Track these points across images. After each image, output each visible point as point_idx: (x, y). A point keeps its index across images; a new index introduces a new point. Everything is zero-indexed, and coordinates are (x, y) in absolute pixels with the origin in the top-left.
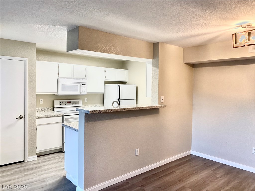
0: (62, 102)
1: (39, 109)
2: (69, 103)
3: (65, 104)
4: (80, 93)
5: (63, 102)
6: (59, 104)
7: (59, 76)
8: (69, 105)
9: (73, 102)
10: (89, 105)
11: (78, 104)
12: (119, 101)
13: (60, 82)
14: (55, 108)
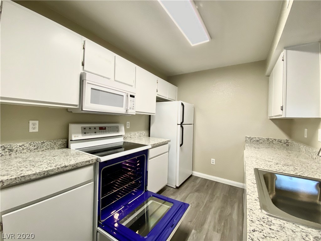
0: (87, 129)
1: (27, 145)
2: (103, 130)
3: (95, 132)
4: (127, 111)
5: (90, 128)
6: (82, 133)
7: (85, 69)
8: (102, 133)
9: (110, 127)
10: (132, 133)
11: (117, 131)
12: (182, 127)
13: (87, 82)
14: (71, 140)
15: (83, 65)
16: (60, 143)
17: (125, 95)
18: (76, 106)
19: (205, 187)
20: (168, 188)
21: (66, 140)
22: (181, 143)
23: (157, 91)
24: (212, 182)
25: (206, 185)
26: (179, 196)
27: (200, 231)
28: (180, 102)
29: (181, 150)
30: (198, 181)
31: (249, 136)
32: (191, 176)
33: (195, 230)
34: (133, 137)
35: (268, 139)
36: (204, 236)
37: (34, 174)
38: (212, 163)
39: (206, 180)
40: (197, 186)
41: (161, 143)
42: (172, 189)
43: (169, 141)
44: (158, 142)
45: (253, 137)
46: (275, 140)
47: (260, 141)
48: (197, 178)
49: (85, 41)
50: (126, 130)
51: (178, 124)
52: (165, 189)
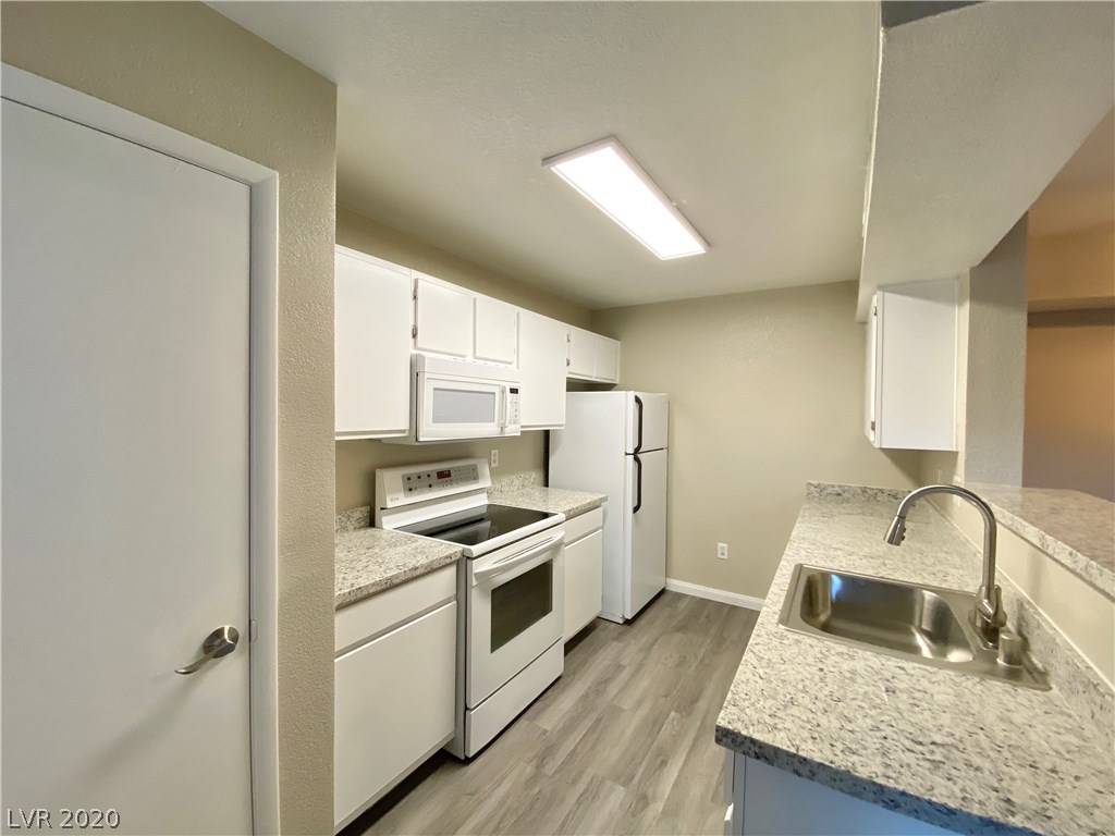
0: (414, 478)
2: (444, 479)
3: (430, 486)
5: (419, 477)
6: (405, 490)
7: (419, 345)
8: (444, 485)
9: (459, 469)
10: (505, 480)
11: (475, 479)
12: (637, 459)
13: (427, 376)
14: (382, 509)
15: (414, 336)
16: (357, 515)
17: (497, 391)
18: (403, 431)
19: (702, 619)
20: (603, 625)
21: (368, 508)
22: (636, 504)
23: (568, 364)
24: (720, 606)
25: (705, 614)
26: (633, 642)
27: (690, 714)
28: (631, 395)
29: (636, 521)
30: (683, 605)
31: (815, 483)
32: (663, 592)
33: (676, 711)
34: (507, 489)
35: (864, 490)
36: (698, 724)
37: (373, 584)
38: (720, 556)
39: (704, 602)
40: (680, 618)
41: (584, 506)
42: (614, 625)
43: (604, 499)
44: (579, 504)
45: (826, 483)
46: (882, 491)
47: (846, 495)
48: (680, 596)
49: (416, 281)
50: (495, 474)
51: (627, 454)
52: (596, 627)
